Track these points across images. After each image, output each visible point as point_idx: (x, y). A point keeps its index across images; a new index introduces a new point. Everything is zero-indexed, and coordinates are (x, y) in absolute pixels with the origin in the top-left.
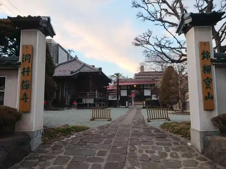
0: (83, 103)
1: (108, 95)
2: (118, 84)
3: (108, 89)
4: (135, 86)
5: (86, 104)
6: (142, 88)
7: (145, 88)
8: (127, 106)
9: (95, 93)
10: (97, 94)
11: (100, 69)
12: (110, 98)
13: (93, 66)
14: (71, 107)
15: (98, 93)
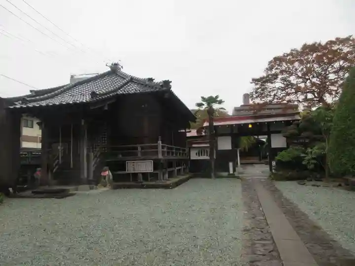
0: (127, 172)
1: (190, 148)
2: (211, 124)
3: (188, 135)
4: (250, 126)
5: (135, 175)
6: (266, 130)
7: (271, 130)
8: (231, 172)
9: (156, 147)
10: (160, 149)
11: (167, 83)
12: (194, 156)
13: (151, 80)
14: (97, 185)
15: (163, 147)
